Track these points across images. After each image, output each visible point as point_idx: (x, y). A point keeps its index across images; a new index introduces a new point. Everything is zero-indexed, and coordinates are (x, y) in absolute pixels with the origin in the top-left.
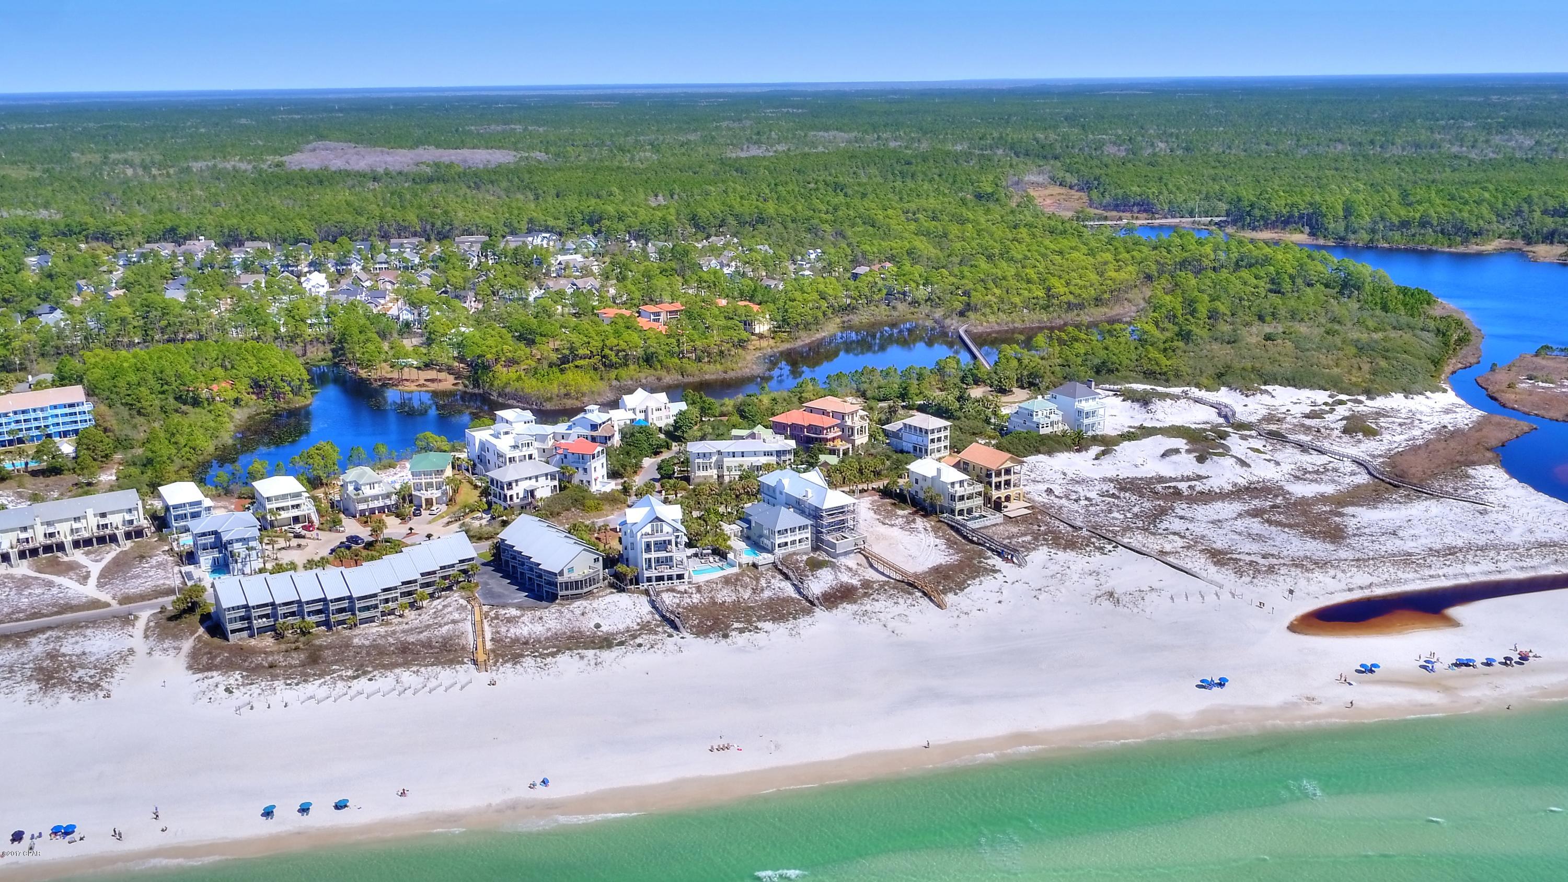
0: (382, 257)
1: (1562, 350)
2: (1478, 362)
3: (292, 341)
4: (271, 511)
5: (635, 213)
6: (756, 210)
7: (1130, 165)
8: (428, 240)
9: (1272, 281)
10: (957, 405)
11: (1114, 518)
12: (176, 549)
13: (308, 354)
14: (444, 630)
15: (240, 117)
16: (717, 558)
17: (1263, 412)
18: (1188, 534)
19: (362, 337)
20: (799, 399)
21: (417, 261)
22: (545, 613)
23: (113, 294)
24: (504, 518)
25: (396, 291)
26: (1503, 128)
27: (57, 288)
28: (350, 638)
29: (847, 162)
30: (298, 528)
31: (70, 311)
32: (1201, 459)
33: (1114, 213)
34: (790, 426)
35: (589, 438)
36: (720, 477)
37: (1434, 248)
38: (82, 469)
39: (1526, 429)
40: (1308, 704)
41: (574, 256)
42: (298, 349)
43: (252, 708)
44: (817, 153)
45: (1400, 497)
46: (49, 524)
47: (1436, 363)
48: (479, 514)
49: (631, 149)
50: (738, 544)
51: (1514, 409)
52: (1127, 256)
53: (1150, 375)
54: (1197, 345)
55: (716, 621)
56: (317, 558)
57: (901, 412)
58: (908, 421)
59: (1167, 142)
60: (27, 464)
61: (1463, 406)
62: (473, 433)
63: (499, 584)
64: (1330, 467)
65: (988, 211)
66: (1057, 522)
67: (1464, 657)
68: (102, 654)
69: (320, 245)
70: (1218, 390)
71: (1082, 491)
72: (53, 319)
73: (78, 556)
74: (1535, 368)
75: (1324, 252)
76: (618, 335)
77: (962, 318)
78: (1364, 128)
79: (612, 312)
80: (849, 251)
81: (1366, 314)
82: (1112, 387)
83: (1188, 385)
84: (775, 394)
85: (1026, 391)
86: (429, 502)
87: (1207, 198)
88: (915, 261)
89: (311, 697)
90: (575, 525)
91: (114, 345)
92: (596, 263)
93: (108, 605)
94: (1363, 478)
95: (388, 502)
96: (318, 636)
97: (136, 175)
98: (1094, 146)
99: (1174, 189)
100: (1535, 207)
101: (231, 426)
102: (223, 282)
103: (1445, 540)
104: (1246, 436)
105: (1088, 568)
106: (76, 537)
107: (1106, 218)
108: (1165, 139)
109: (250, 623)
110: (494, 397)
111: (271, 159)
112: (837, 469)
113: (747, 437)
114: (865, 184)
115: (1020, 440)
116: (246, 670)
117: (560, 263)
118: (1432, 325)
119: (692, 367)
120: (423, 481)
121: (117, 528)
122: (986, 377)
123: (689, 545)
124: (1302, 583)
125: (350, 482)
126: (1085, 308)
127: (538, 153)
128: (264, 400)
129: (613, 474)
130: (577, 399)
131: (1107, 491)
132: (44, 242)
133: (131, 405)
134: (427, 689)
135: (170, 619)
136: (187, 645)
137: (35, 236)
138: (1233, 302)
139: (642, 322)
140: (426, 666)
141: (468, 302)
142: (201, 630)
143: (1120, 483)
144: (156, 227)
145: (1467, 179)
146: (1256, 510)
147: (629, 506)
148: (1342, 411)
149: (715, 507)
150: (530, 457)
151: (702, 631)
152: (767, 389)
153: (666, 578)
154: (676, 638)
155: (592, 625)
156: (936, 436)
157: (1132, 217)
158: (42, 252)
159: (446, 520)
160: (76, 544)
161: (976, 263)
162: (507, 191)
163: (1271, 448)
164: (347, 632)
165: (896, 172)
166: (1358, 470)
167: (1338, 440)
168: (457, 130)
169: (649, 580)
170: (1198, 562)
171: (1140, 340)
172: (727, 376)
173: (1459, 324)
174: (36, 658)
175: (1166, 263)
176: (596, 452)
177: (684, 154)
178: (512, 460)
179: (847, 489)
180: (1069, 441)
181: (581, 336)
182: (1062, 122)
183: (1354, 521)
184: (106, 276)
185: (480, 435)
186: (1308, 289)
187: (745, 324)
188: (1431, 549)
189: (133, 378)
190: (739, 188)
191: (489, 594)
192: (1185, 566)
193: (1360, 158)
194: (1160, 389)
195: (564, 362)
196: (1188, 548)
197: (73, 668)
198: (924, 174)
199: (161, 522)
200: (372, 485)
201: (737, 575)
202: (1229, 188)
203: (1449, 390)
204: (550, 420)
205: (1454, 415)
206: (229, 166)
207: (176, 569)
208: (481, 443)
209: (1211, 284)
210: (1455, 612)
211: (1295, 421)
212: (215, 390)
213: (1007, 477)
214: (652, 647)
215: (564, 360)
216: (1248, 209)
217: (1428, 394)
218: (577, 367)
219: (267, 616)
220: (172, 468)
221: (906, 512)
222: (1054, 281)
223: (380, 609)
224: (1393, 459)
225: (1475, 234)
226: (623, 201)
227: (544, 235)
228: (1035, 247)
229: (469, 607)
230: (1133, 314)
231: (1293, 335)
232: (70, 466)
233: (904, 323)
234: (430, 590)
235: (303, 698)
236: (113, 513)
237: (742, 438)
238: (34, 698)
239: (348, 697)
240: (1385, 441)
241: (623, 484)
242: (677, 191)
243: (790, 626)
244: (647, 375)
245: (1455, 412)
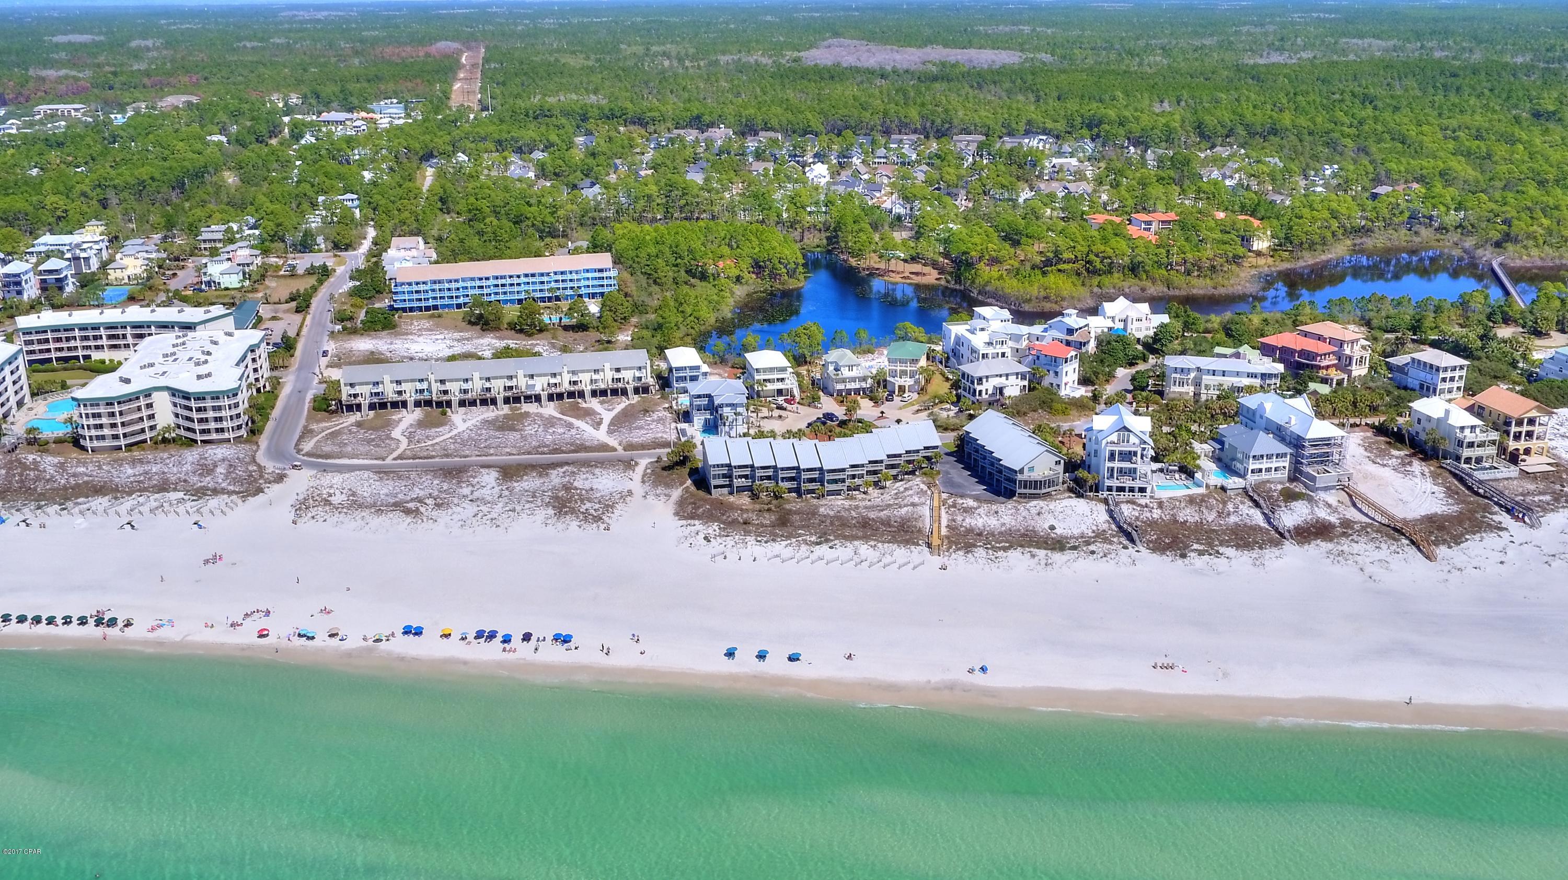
0: (882, 152)
3: (792, 227)
4: (759, 382)
5: (1137, 119)
6: (1269, 121)
8: (927, 137)
10: (1479, 343)
12: (675, 407)
13: (805, 240)
14: (904, 511)
15: (766, 14)
16: (1183, 476)
19: (856, 227)
20: (1294, 322)
21: (914, 157)
22: (1001, 508)
23: (643, 173)
24: (972, 412)
25: (892, 185)
27: (598, 166)
28: (817, 507)
29: (1382, 72)
30: (781, 400)
31: (606, 186)
34: (1279, 349)
35: (1064, 342)
36: (1197, 395)
38: (604, 328)
41: (1069, 160)
42: (797, 234)
43: (725, 558)
44: (1348, 62)
46: (574, 373)
48: (948, 406)
49: (1142, 53)
50: (1208, 465)
55: (1175, 540)
56: (795, 430)
57: (1410, 345)
58: (1417, 356)
60: (561, 319)
62: (950, 327)
63: (960, 475)
65: (1546, 131)
68: (606, 492)
69: (826, 138)
72: (592, 193)
73: (594, 404)
76: (1105, 240)
77: (1498, 250)
79: (1101, 218)
80: (1370, 169)
84: (1266, 315)
86: (902, 389)
88: (1448, 183)
89: (777, 556)
90: (1040, 426)
91: (639, 220)
92: (1090, 168)
93: (615, 450)
95: (864, 385)
96: (788, 501)
97: (671, 66)
101: (731, 301)
102: (737, 169)
106: (594, 387)
109: (731, 481)
110: (974, 294)
111: (790, 54)
112: (1327, 399)
113: (1231, 356)
114: (1400, 96)
115: (1552, 388)
116: (724, 523)
117: (1054, 166)
119: (1179, 280)
120: (898, 368)
121: (628, 383)
122: (1518, 316)
123: (1155, 459)
125: (831, 363)
127: (1044, 54)
128: (762, 280)
129: (1084, 381)
130: (1056, 303)
132: (590, 125)
133: (650, 274)
134: (882, 564)
135: (664, 469)
136: (677, 493)
137: (585, 118)
139: (1133, 230)
140: (883, 542)
141: (959, 200)
142: (689, 482)
144: (684, 114)
147: (1097, 414)
149: (1188, 424)
150: (1003, 355)
151: (1159, 547)
152: (1258, 308)
153: (1127, 489)
154: (1131, 550)
155: (1046, 526)
156: (1449, 374)
158: (589, 133)
159: (916, 407)
160: (594, 393)
161: (1524, 189)
162: (1009, 92)
164: (815, 501)
165: (1438, 85)
168: (965, 30)
169: (1110, 489)
172: (1216, 292)
174: (554, 488)
176: (1069, 356)
177: (1197, 59)
178: (985, 356)
179: (1336, 422)
181: (1068, 240)
184: (638, 157)
185: (957, 329)
187: (1243, 240)
189: (653, 250)
190: (1253, 96)
191: (949, 483)
195: (1048, 264)
197: (582, 501)
198: (1474, 89)
199: (664, 381)
200: (851, 367)
201: (1203, 495)
204: (1027, 321)
206: (752, 60)
207: (673, 425)
208: (956, 336)
212: (721, 267)
213: (1530, 428)
214: (1105, 556)
215: (1048, 263)
218: (1059, 270)
219: (746, 477)
220: (679, 334)
221: (1402, 453)
223: (847, 484)
226: (1126, 106)
227: (1041, 137)
229: (929, 492)
232: (595, 324)
233: (1426, 249)
234: (894, 472)
235: (770, 555)
236: (626, 369)
237: (1225, 356)
238: (549, 521)
239: (809, 560)
241: (1093, 391)
242: (1186, 96)
243: (1254, 555)
244: (1131, 284)
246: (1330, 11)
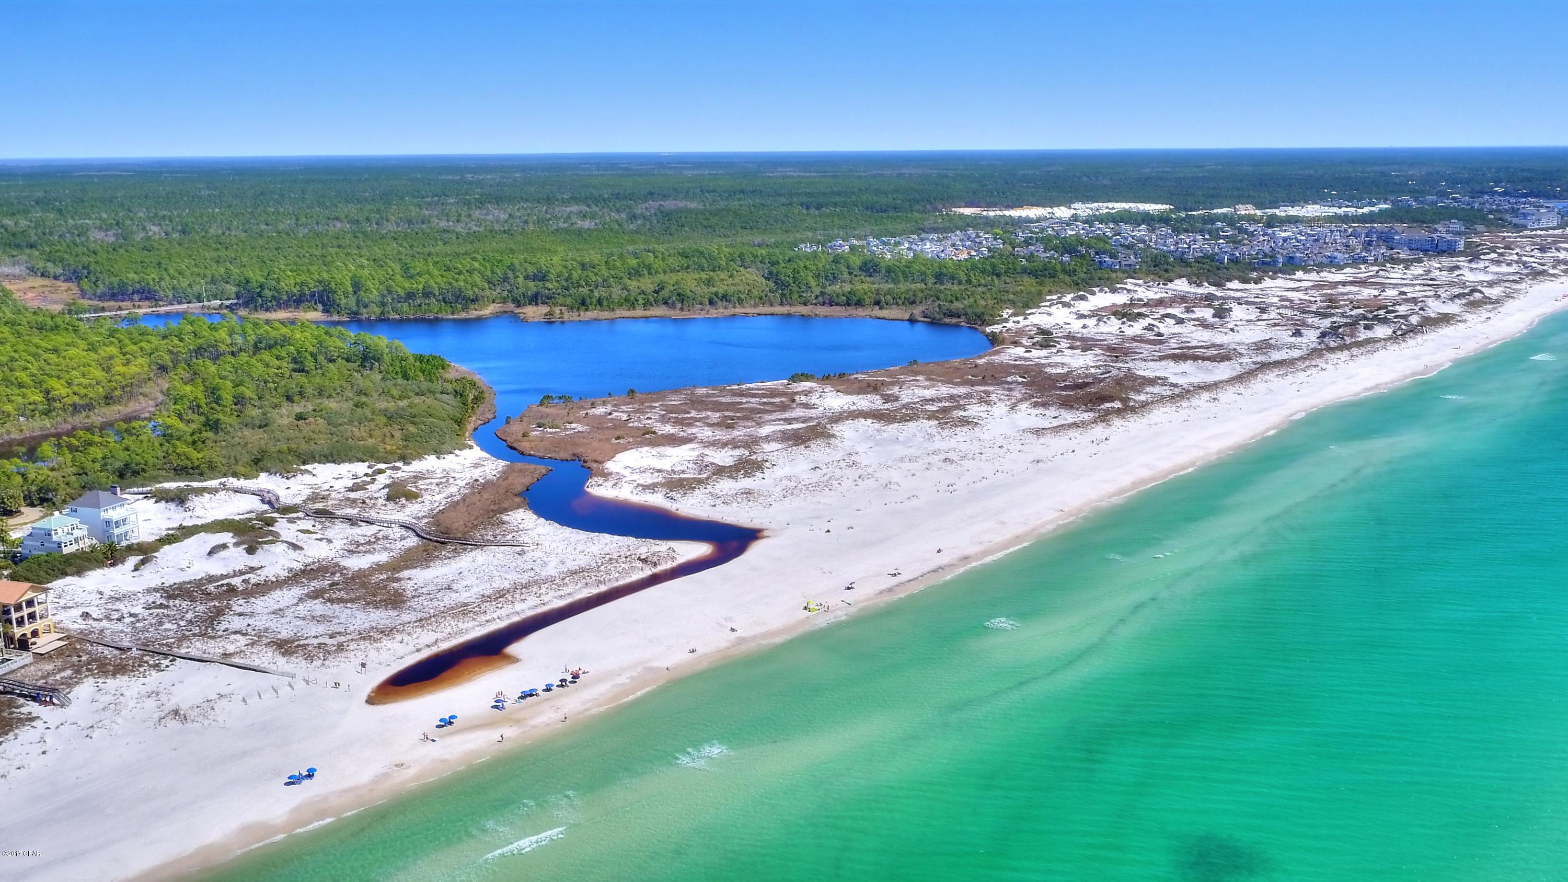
1: (560, 398)
2: (495, 417)
7: (122, 251)
9: (295, 361)
11: (166, 630)
17: (307, 492)
18: (250, 630)
26: (481, 203)
32: (251, 551)
33: (112, 303)
37: (440, 316)
39: (544, 471)
40: (398, 771)
45: (449, 552)
47: (459, 422)
51: (530, 455)
52: (135, 348)
53: (181, 472)
54: (228, 433)
59: (160, 225)
61: (488, 459)
64: (380, 536)
66: (100, 648)
67: (527, 689)
70: (257, 477)
71: (124, 607)
74: (542, 417)
75: (340, 328)
78: (359, 206)
81: (389, 383)
82: (141, 490)
83: (225, 475)
85: (39, 508)
87: (213, 281)
94: (412, 541)
98: (76, 232)
99: (176, 274)
100: (518, 274)
103: (494, 585)
104: (294, 518)
105: (144, 690)
107: (103, 309)
108: (157, 222)
115: (39, 565)
118: (450, 387)
124: (372, 654)
126: (94, 408)
131: (154, 603)
138: (258, 386)
143: (166, 592)
145: (457, 251)
146: (316, 591)
148: (382, 480)
157: (134, 306)
163: (320, 527)
166: (406, 534)
167: (383, 508)
170: (265, 657)
171: (164, 436)
173: (473, 384)
175: (180, 352)
180: (101, 557)
182: (33, 206)
183: (411, 583)
186: (331, 365)
188: (483, 596)
192: (253, 664)
193: (360, 235)
194: (195, 484)
196: (252, 644)
202: (235, 270)
203: (475, 445)
205: (482, 469)
209: (232, 370)
210: (513, 649)
211: (340, 496)
213: (31, 610)
216: (258, 290)
217: (457, 452)
222: (53, 383)
224: (437, 518)
225: (473, 301)
228: (21, 347)
230: (153, 409)
231: (324, 412)
240: (427, 502)
245: (483, 465)
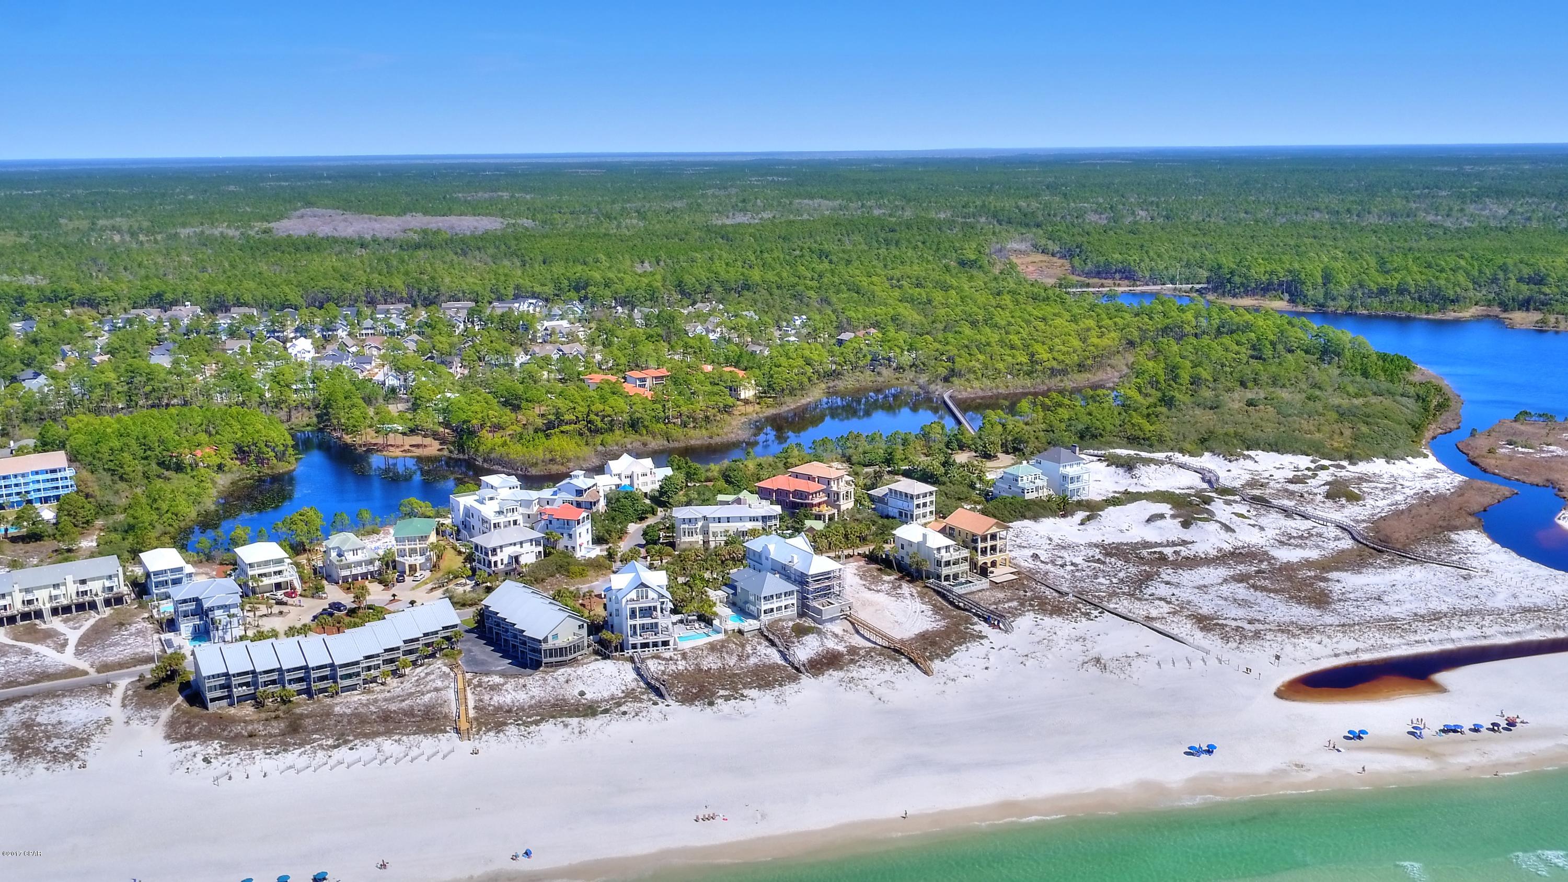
0: (368, 323)
1: (1540, 416)
3: (276, 407)
4: (253, 577)
5: (621, 280)
6: (742, 277)
7: (1111, 233)
8: (415, 306)
9: (1254, 348)
10: (942, 470)
11: (1100, 584)
12: (156, 616)
13: (293, 419)
14: (427, 698)
15: (229, 184)
16: (703, 625)
17: (1247, 477)
18: (1173, 599)
19: (348, 403)
20: (785, 464)
21: (403, 326)
22: (529, 681)
23: (97, 359)
24: (489, 584)
25: (382, 357)
26: (1477, 197)
27: (41, 354)
28: (331, 707)
29: (832, 230)
30: (280, 594)
31: (54, 376)
32: (1186, 525)
33: (1096, 280)
34: (775, 491)
35: (574, 503)
36: (706, 543)
37: (1412, 315)
38: (63, 535)
39: (1507, 494)
40: (1297, 771)
41: (560, 322)
42: (283, 414)
43: (230, 778)
44: (802, 221)
45: (1385, 562)
46: (27, 591)
47: (1417, 428)
48: (463, 581)
49: (618, 216)
50: (724, 611)
51: (1494, 474)
52: (1110, 322)
53: (1133, 441)
54: (1180, 410)
55: (702, 689)
56: (298, 625)
57: (886, 477)
58: (893, 486)
59: (1147, 210)
60: (6, 530)
61: (1444, 471)
62: (457, 499)
63: (483, 651)
64: (1314, 532)
65: (971, 278)
66: (1043, 588)
67: (1452, 723)
68: (79, 723)
69: (306, 311)
70: (1201, 455)
71: (1068, 556)
72: (36, 385)
73: (56, 623)
74: (1514, 434)
75: (1304, 319)
76: (603, 399)
77: (946, 384)
78: (1341, 197)
79: (598, 377)
80: (834, 318)
81: (1347, 380)
82: (1096, 452)
83: (1172, 450)
84: (760, 460)
85: (1011, 456)
86: (413, 568)
87: (1188, 265)
88: (899, 327)
89: (291, 767)
90: (560, 591)
91: (97, 411)
92: (582, 329)
93: (86, 673)
94: (1347, 543)
95: (371, 568)
96: (298, 705)
97: (123, 242)
98: (1075, 214)
99: (1155, 257)
100: (1511, 275)
101: (213, 492)
102: (208, 348)
103: (1430, 605)
104: (1230, 500)
105: (1074, 633)
106: (54, 605)
107: (1088, 285)
108: (1145, 207)
109: (230, 691)
110: (480, 462)
111: (259, 225)
112: (823, 535)
113: (733, 503)
114: (850, 251)
115: (1005, 505)
116: (225, 739)
117: (546, 329)
118: (1412, 390)
119: (677, 432)
120: (407, 547)
121: (96, 595)
122: (970, 442)
123: (674, 611)
124: (1289, 648)
125: (333, 548)
126: (1068, 374)
127: (525, 220)
128: (248, 465)
129: (598, 540)
130: (562, 464)
131: (1093, 557)
132: (29, 307)
133: (114, 470)
134: (409, 758)
135: (148, 687)
136: (166, 714)
137: (21, 301)
138: (1215, 369)
139: (629, 388)
140: (408, 735)
141: (454, 368)
142: (180, 699)
143: (1105, 549)
144: (142, 292)
145: (1443, 248)
146: (1241, 575)
147: (614, 572)
148: (1324, 476)
149: (701, 573)
150: (515, 522)
151: (687, 699)
152: (752, 454)
153: (651, 645)
154: (661, 706)
155: (576, 693)
156: (921, 501)
157: (1114, 284)
158: (27, 318)
159: (430, 586)
160: (55, 612)
161: (960, 330)
162: (494, 258)
163: (1255, 513)
164: (328, 701)
165: (880, 239)
166: (1341, 535)
167: (1321, 505)
168: (444, 198)
169: (634, 646)
170: (1184, 628)
171: (1123, 406)
172: (712, 442)
173: (1439, 390)
174: (11, 727)
175: (1148, 330)
176: (581, 518)
177: (670, 222)
178: (496, 526)
179: (832, 554)
180: (1055, 506)
181: (567, 402)
182: (1043, 190)
183: (1339, 586)
184: (91, 342)
185: (465, 501)
186: (1289, 356)
187: (731, 390)
188: (1416, 615)
189: (116, 444)
190: (725, 255)
191: (473, 662)
192: (1172, 631)
193: (1338, 226)
194: (1144, 454)
195: (549, 427)
196: (1174, 613)
197: (48, 738)
198: (909, 242)
199: (141, 588)
200: (355, 551)
201: (722, 641)
202: (1209, 256)
203: (1430, 455)
204: (535, 485)
205: (1435, 480)
206: (217, 232)
207: (156, 636)
208: (465, 507)
209: (1193, 351)
210: (1442, 677)
211: (1278, 486)
212: (199, 456)
213: (993, 543)
214: (637, 715)
215: (550, 426)
216: (1229, 276)
217: (1409, 459)
218: (562, 432)
219: (247, 684)
220: (154, 534)
221: (892, 578)
222: (1038, 348)
223: (362, 677)
224: (1377, 524)
225: (1453, 301)
226: (610, 268)
227: (530, 301)
228: (1018, 314)
229: (452, 674)
230: (1116, 380)
231: (1276, 401)
232: (50, 531)
233: (889, 388)
234: (412, 657)
235: (282, 767)
236: (93, 579)
237: (727, 503)
238: (8, 768)
239: (328, 766)
240: (1368, 506)
241: (608, 550)
242: (664, 257)
243: (776, 693)
244: (632, 440)
245: (1436, 477)
246: (782, 174)
